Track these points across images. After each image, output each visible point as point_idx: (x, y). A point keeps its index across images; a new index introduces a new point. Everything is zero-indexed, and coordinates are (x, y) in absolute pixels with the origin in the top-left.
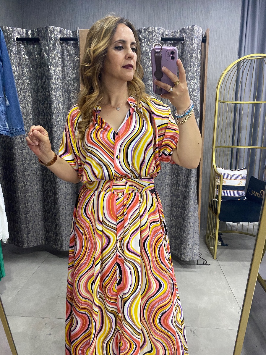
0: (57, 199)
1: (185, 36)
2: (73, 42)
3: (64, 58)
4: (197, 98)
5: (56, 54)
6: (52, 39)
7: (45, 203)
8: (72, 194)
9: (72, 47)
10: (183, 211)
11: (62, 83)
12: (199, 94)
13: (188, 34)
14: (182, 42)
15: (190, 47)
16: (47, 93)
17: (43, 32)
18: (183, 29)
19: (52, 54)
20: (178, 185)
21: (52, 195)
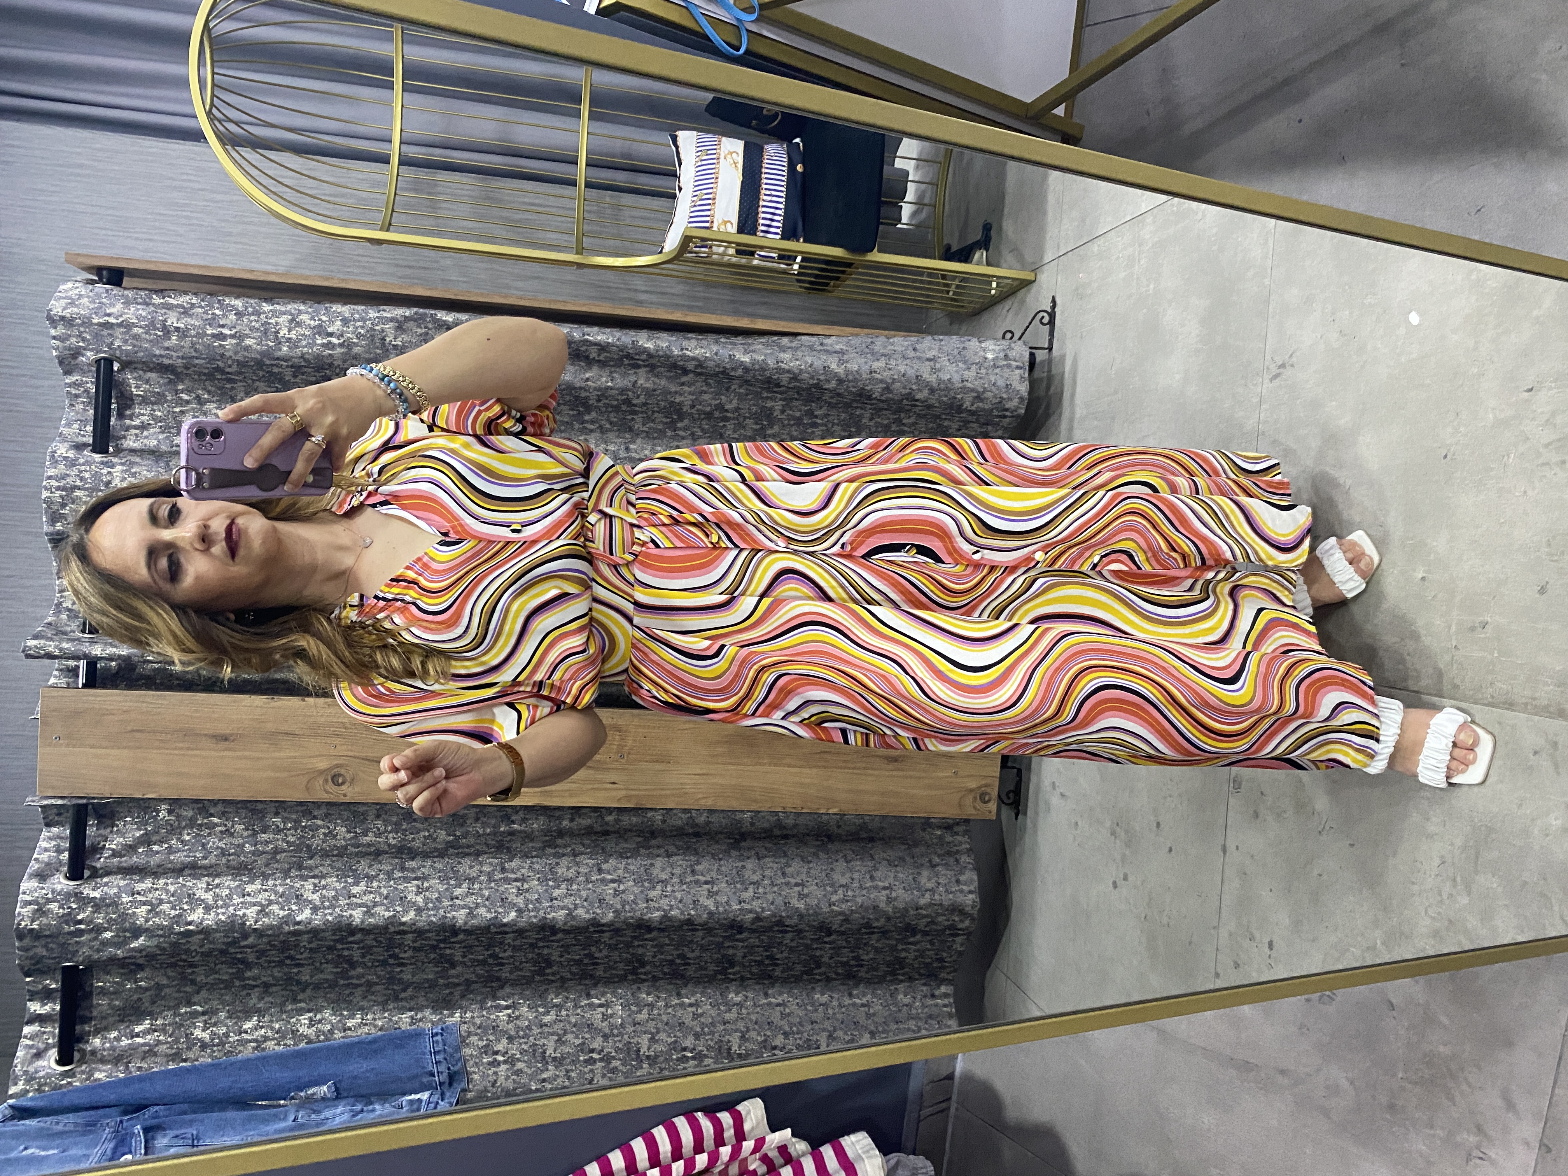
0: (758, 919)
1: (89, 354)
2: (92, 825)
3: (159, 866)
4: (357, 316)
5: (139, 898)
6: (69, 914)
7: (778, 973)
8: (741, 858)
9: (112, 832)
10: (826, 397)
11: (265, 877)
12: (337, 308)
13: (84, 340)
14: (116, 366)
15: (136, 337)
16: (304, 940)
17: (41, 951)
18: (61, 363)
19: (134, 913)
20: (717, 414)
21: (742, 941)
